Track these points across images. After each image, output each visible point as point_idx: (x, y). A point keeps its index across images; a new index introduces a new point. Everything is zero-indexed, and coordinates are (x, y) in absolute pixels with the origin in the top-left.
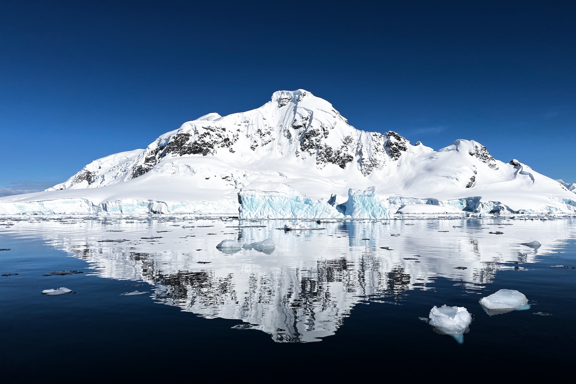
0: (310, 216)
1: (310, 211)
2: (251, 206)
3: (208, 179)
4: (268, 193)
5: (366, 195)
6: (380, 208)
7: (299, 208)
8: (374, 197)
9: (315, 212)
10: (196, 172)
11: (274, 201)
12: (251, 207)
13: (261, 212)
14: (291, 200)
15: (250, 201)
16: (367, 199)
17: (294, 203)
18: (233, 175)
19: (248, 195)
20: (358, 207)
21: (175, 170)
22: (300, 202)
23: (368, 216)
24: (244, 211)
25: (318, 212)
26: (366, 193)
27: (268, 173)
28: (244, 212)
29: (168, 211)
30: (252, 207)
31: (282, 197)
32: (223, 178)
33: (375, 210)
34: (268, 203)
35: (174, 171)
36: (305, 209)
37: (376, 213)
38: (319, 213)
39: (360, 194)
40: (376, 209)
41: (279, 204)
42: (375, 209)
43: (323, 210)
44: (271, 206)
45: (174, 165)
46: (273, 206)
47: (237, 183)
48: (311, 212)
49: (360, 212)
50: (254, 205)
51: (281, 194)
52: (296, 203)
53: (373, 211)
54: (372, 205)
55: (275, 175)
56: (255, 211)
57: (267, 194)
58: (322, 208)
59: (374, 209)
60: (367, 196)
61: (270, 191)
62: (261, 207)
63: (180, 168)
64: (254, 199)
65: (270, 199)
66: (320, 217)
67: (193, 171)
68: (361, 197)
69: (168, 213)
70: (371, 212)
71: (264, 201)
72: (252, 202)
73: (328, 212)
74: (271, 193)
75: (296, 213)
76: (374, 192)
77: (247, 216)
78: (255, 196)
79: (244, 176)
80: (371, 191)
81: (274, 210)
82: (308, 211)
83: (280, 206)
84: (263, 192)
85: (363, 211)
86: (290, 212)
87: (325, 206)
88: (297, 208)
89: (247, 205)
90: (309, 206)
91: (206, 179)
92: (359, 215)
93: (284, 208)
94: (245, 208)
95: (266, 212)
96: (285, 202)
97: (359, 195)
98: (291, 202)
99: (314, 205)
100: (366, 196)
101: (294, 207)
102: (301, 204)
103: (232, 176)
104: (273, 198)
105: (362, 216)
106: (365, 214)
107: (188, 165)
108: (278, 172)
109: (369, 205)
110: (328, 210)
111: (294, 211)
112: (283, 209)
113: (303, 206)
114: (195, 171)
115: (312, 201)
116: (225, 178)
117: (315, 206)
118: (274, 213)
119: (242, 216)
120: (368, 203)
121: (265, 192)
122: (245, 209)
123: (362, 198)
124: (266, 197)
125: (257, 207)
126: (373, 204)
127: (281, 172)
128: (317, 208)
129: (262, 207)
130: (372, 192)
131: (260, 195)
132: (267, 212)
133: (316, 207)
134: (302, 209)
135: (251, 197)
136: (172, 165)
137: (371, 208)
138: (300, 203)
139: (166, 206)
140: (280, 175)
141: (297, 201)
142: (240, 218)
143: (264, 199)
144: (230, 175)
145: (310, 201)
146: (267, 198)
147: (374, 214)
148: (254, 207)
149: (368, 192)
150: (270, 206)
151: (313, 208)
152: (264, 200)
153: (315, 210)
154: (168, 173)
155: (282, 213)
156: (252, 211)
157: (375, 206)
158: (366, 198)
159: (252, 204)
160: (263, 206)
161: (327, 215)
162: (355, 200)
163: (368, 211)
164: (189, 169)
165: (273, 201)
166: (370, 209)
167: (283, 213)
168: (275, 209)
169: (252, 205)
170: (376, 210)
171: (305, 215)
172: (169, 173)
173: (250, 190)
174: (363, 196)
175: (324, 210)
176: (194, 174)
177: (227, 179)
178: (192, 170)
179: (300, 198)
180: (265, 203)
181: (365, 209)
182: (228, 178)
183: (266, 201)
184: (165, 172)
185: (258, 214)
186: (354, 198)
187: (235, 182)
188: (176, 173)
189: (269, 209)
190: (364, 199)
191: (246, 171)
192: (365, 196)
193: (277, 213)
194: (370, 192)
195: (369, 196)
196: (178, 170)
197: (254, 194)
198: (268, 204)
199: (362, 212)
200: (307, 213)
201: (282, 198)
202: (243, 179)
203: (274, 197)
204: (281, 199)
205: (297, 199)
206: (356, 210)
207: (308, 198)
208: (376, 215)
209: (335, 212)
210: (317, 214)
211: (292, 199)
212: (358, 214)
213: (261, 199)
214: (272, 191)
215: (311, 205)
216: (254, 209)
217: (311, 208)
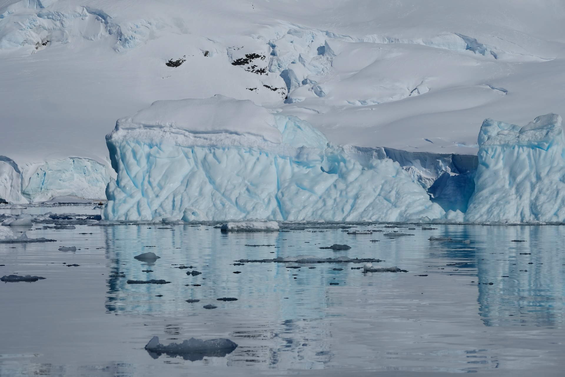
0: (331, 212)
1: (334, 197)
2: (147, 179)
3: (177, 64)
4: (205, 135)
5: (525, 143)
6: (560, 187)
7: (300, 186)
8: (550, 151)
9: (351, 201)
10: (132, 38)
11: (223, 165)
12: (146, 183)
13: (174, 201)
14: (280, 161)
15: (144, 162)
16: (529, 156)
17: (289, 169)
18: (277, 49)
19: (138, 142)
20: (493, 183)
21: (49, 30)
22: (309, 167)
23: (516, 215)
24: (120, 196)
25: (359, 201)
26: (525, 138)
27: (420, 41)
28: (120, 200)
29: (23, 193)
30: (149, 183)
31: (250, 150)
32: (238, 63)
33: (545, 194)
34: (201, 169)
35: (44, 34)
36: (320, 189)
37: (544, 203)
38: (363, 204)
39: (507, 139)
40: (548, 190)
41: (238, 175)
42: (545, 189)
43: (379, 195)
44: (212, 181)
45: (44, 11)
46: (218, 180)
47: (293, 81)
48: (338, 200)
49: (494, 200)
50: (157, 177)
51: (247, 140)
52: (296, 170)
53: (537, 198)
54: (539, 178)
55: (446, 48)
56: (157, 196)
57: (202, 140)
58: (376, 187)
59: (540, 192)
60: (528, 146)
61: (210, 129)
62: (180, 183)
63: (67, 23)
64: (157, 155)
65: (210, 157)
66: (362, 218)
67: (120, 34)
68: (508, 151)
69: (24, 200)
70: (531, 201)
71: (189, 163)
72: (151, 167)
73: (393, 199)
74: (213, 136)
75: (288, 203)
76: (551, 134)
77: (129, 214)
78: (160, 148)
79: (322, 51)
80: (542, 128)
81: (218, 195)
82: (329, 196)
83: (240, 180)
84: (187, 133)
85: (504, 197)
86: (269, 201)
87: (386, 182)
88: (294, 188)
89: (133, 175)
90: (336, 181)
91: (171, 64)
92: (489, 212)
93: (251, 188)
94: (124, 187)
95: (190, 199)
96: (259, 168)
97: (502, 143)
98: (280, 167)
99: (351, 178)
100: (525, 148)
101: (286, 185)
102: (312, 175)
103: (273, 54)
104: (219, 152)
105: (495, 213)
106: (507, 206)
107: (99, 9)
108: (460, 35)
109: (527, 177)
110: (393, 193)
111: (283, 196)
112: (248, 190)
113: (315, 181)
114: (127, 34)
115: (348, 164)
116: (245, 62)
117: (356, 179)
118: (218, 202)
119: (114, 211)
120: (527, 170)
121: (195, 132)
122: (123, 189)
123: (512, 153)
124: (196, 149)
125: (163, 183)
126: (543, 175)
127: (472, 36)
128: (361, 186)
129: (182, 182)
130: (544, 132)
131: (176, 143)
132: (192, 201)
133: (357, 184)
134: (311, 190)
135: (147, 149)
136: (38, 10)
137: (533, 187)
138: (308, 170)
139: (15, 172)
140: (468, 48)
141: (299, 163)
142: (107, 218)
143: (191, 155)
144: (264, 50)
145: (342, 164)
146: (200, 153)
147: (536, 207)
148: (155, 184)
149: (530, 133)
150: (207, 179)
151: (347, 187)
152: (192, 160)
153: (352, 194)
154: (23, 43)
155: (241, 203)
156: (148, 197)
157: (546, 181)
158: (524, 154)
159: (149, 171)
160: (186, 181)
161: (385, 211)
162: (487, 162)
163: (521, 197)
164: (102, 26)
165: (220, 162)
166: (528, 189)
167: (245, 204)
168: (223, 191)
169: (149, 177)
170: (548, 192)
171: (318, 210)
172: (26, 41)
173: (146, 126)
174: (514, 148)
175: (383, 193)
176: (124, 46)
177: (250, 65)
178: (114, 30)
179: (308, 154)
180: (193, 169)
181: (513, 190)
182: (255, 61)
183: (196, 162)
184: (10, 40)
185: (164, 205)
186: (487, 152)
187: (286, 76)
188: (55, 44)
189: (201, 190)
190: (518, 158)
191: (327, 33)
192: (520, 146)
193: (227, 203)
194: (538, 133)
195: (533, 147)
196: (60, 30)
197: (157, 140)
198: (201, 174)
199: (501, 202)
200: (325, 205)
201: (250, 152)
202: (316, 63)
203: (224, 149)
204: (246, 155)
205: (298, 157)
206: (485, 192)
207: (336, 153)
208: (542, 211)
209: (414, 202)
210: (357, 206)
211: (284, 157)
212: (487, 206)
213: (182, 155)
214: (217, 128)
215: (343, 176)
216: (153, 189)
217: (341, 185)
